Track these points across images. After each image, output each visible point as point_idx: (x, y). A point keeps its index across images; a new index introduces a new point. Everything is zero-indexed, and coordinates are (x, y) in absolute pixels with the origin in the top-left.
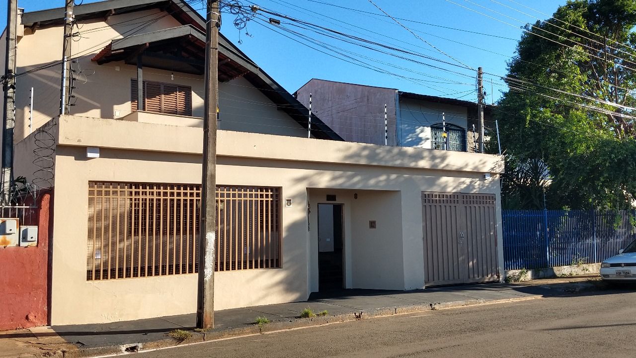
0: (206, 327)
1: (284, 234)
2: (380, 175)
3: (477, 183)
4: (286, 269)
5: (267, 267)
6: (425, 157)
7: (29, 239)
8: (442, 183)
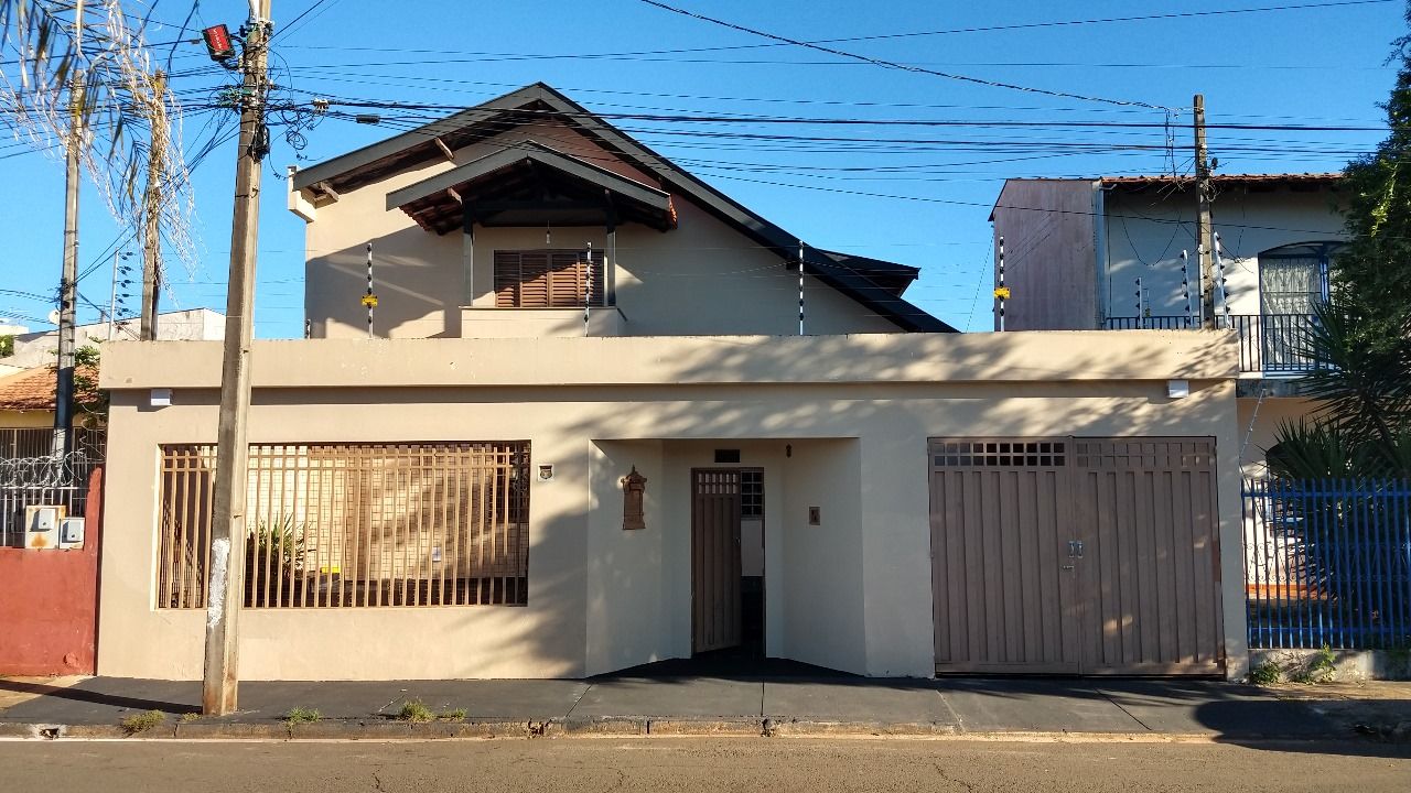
0: (207, 713)
1: (534, 538)
2: (799, 405)
3: (1144, 409)
4: (541, 609)
5: (497, 601)
6: (932, 354)
7: (69, 538)
8: (1005, 415)
